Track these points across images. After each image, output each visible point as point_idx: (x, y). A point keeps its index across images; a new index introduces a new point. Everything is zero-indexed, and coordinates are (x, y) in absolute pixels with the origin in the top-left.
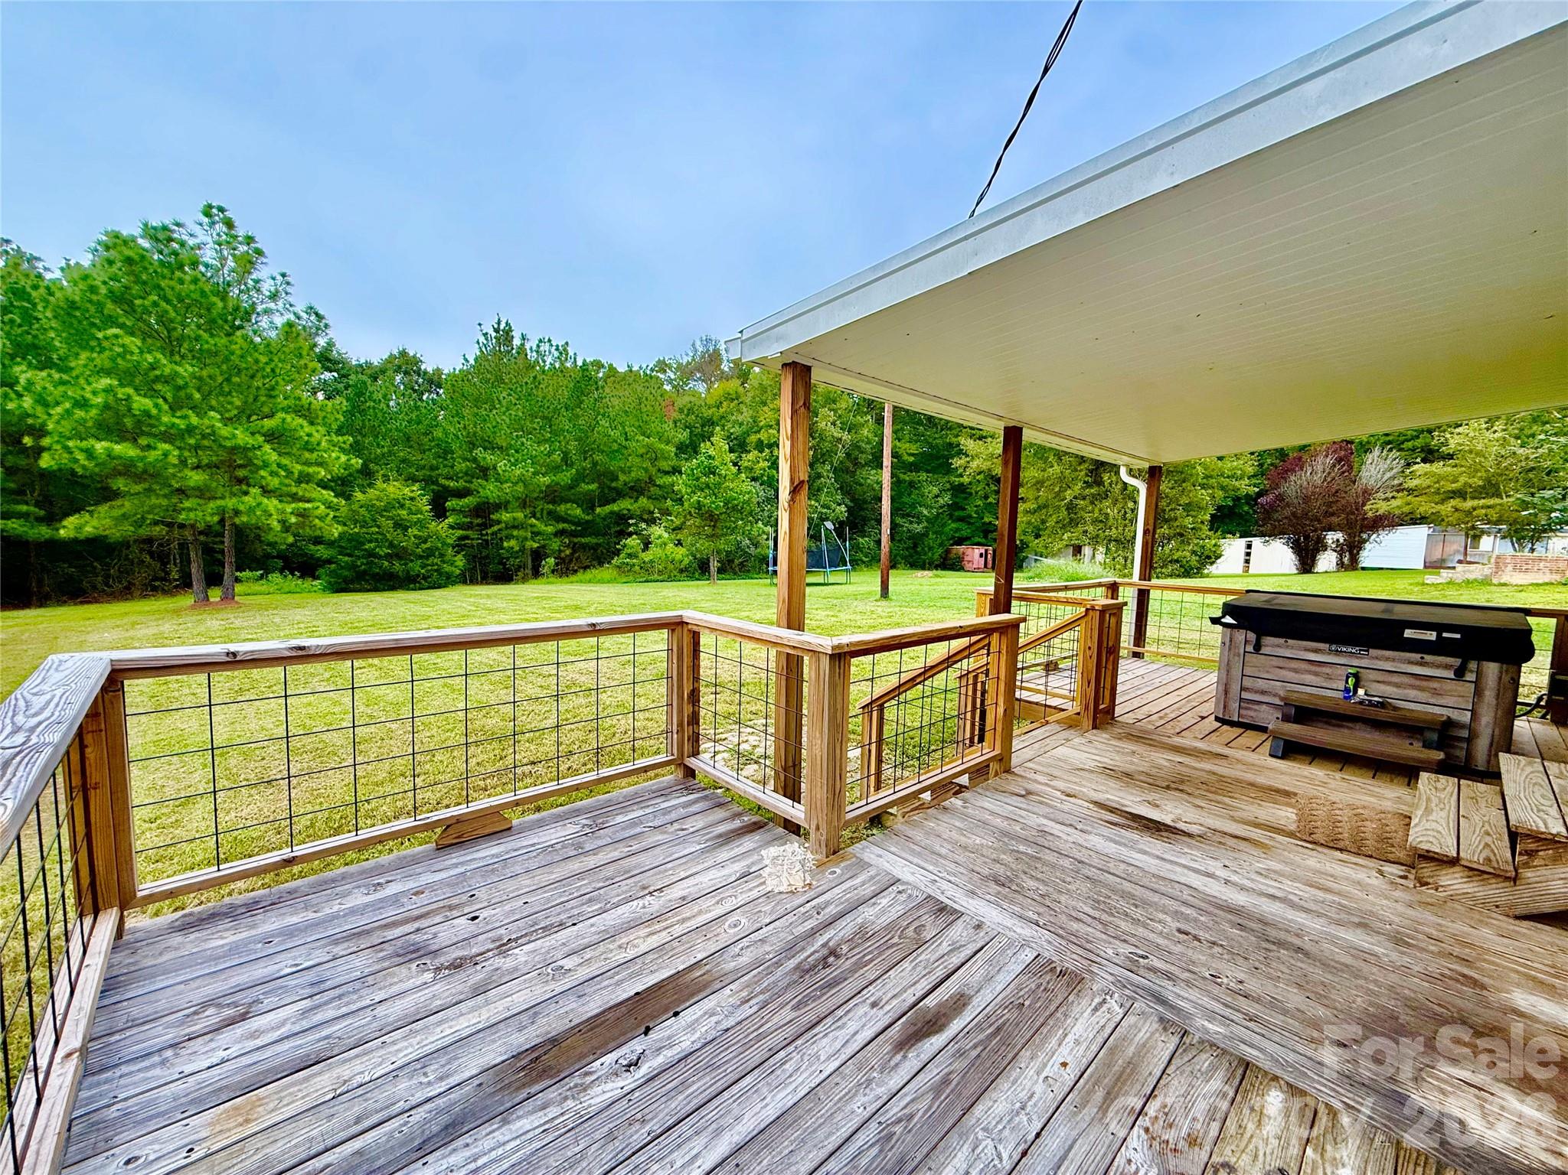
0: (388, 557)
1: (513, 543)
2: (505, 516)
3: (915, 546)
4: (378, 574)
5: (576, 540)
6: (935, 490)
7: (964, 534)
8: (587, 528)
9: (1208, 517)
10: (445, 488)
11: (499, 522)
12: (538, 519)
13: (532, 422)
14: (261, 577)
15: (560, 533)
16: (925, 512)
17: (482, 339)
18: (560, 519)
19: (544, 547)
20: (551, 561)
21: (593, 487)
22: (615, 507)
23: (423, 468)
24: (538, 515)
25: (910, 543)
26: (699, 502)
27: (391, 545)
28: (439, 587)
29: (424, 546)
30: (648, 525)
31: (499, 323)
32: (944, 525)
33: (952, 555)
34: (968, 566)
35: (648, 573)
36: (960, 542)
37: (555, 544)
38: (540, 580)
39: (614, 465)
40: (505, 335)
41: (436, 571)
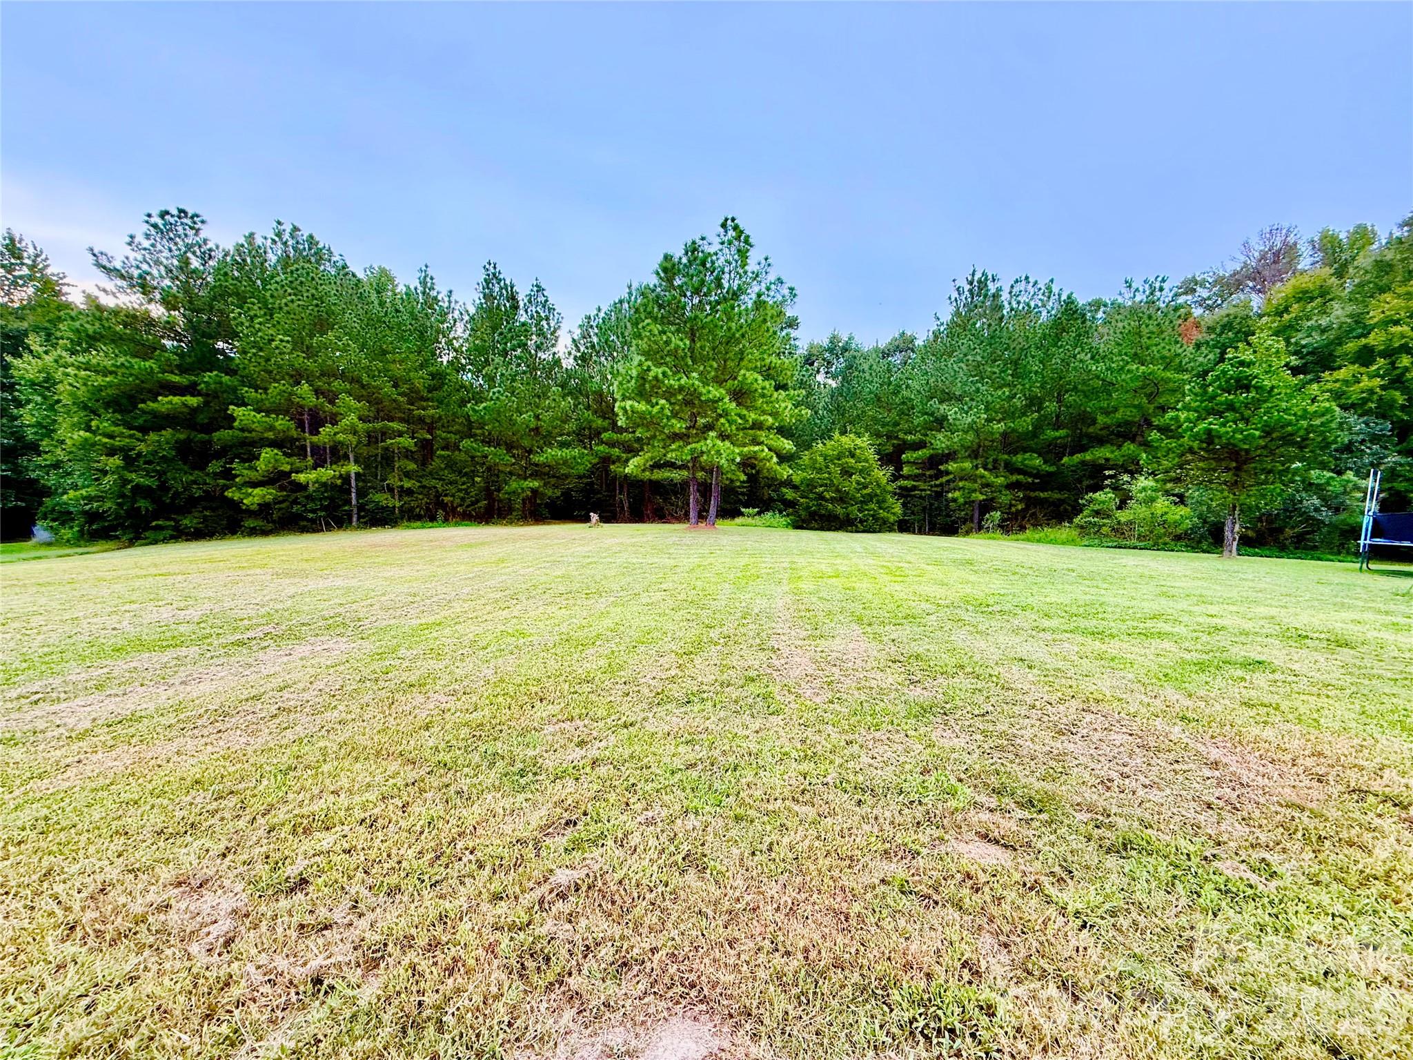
0: (832, 500)
1: (957, 494)
2: (952, 466)
4: (824, 515)
5: (1032, 494)
8: (1046, 481)
10: (905, 442)
11: (948, 473)
12: (990, 470)
15: (1011, 486)
17: (955, 295)
18: (1015, 470)
19: (992, 499)
20: (997, 515)
21: (1063, 433)
22: (1088, 456)
23: (888, 424)
24: (990, 466)
26: (1209, 432)
27: (838, 491)
28: (874, 532)
29: (865, 492)
30: (1133, 478)
31: (973, 275)
35: (1122, 537)
37: (1005, 498)
38: (982, 534)
39: (1092, 406)
40: (980, 286)
41: (873, 516)
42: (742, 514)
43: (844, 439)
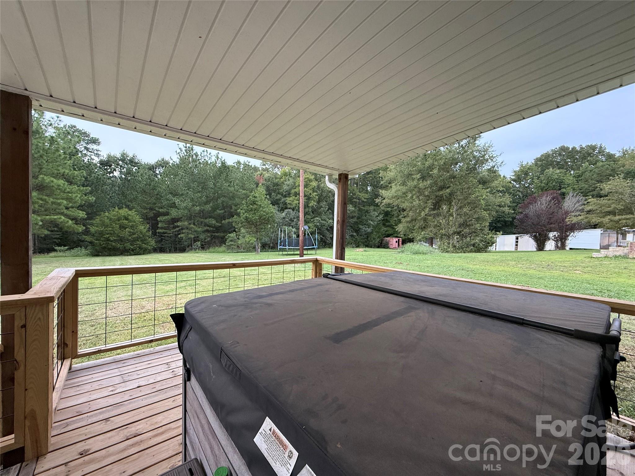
0: (115, 241)
1: (182, 235)
2: (180, 224)
3: (368, 237)
4: (111, 248)
5: (214, 234)
6: (376, 214)
7: (390, 233)
8: (218, 229)
9: (488, 224)
10: (159, 212)
11: (178, 227)
12: (196, 225)
13: (193, 184)
14: (67, 250)
15: (204, 232)
16: (372, 223)
17: (179, 151)
18: (206, 225)
19: (197, 237)
21: (222, 211)
22: (230, 220)
23: (150, 203)
25: (365, 236)
27: (118, 236)
28: (140, 254)
29: (134, 236)
32: (380, 229)
33: (384, 242)
34: (391, 247)
35: (238, 249)
36: (388, 236)
37: (202, 236)
39: (230, 202)
41: (139, 247)
42: (55, 250)
43: (120, 211)
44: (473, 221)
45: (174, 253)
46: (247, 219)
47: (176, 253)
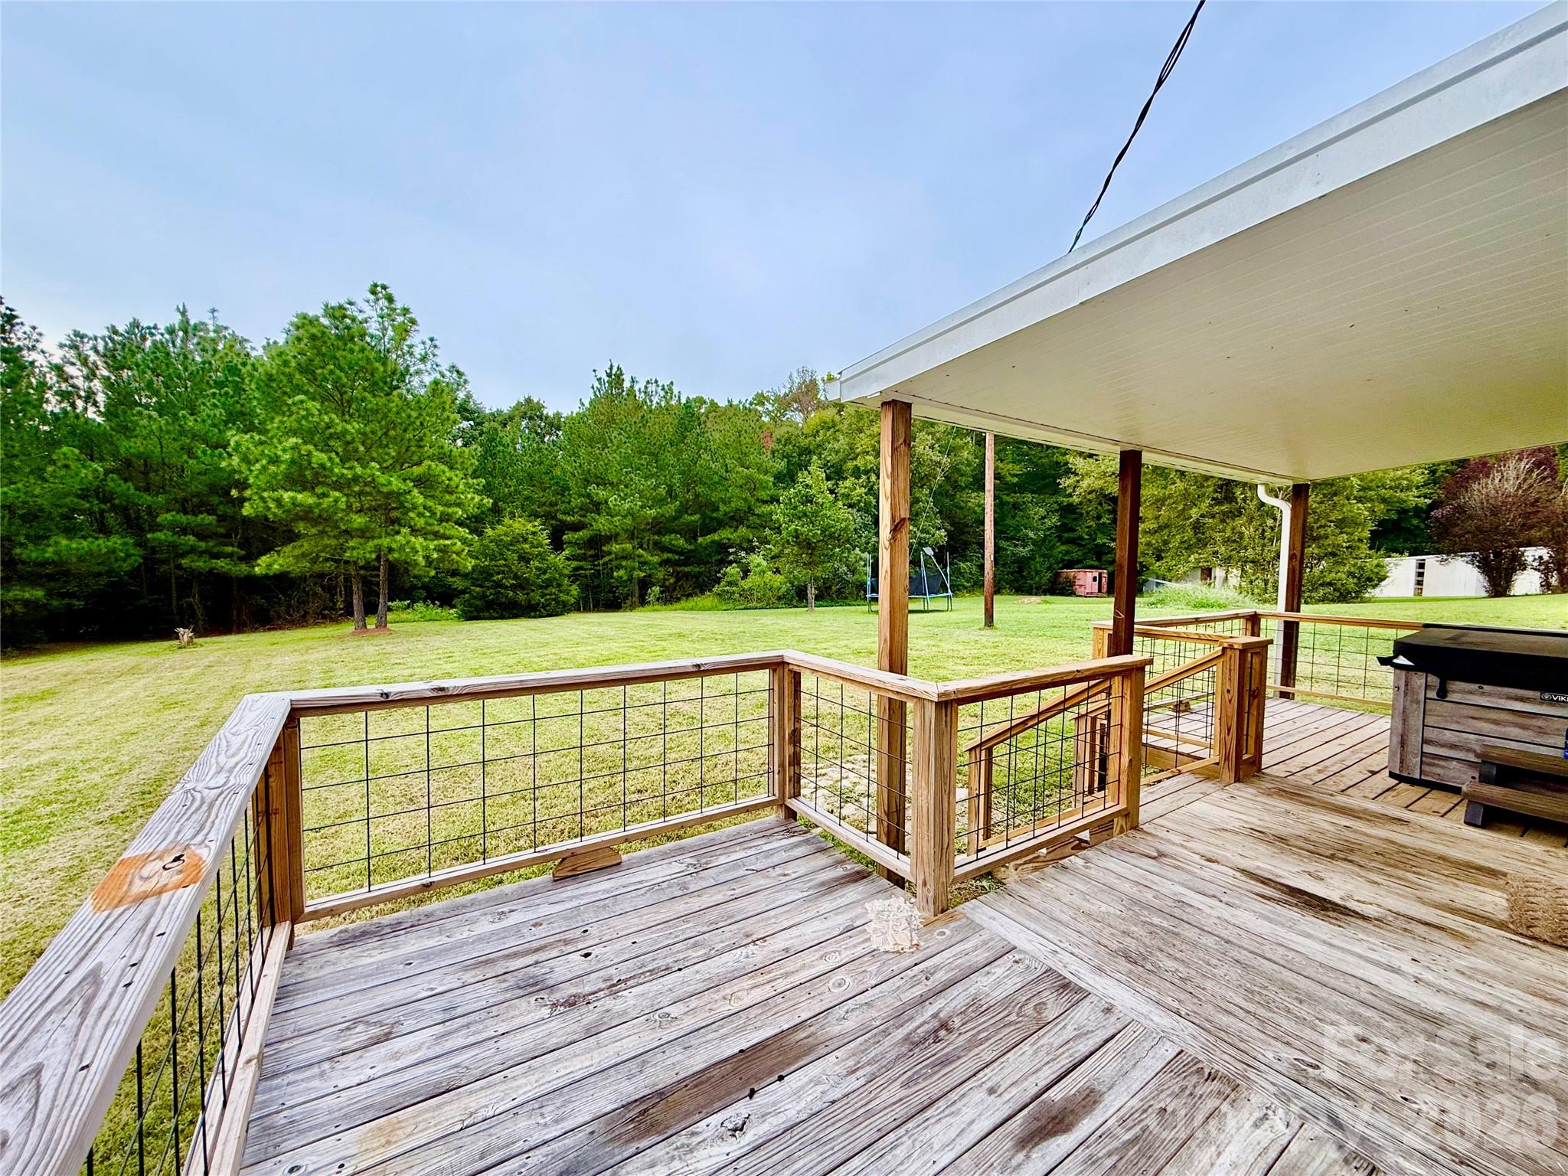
0: (513, 587)
1: (622, 572)
2: (615, 548)
3: (1021, 570)
4: (504, 603)
5: (679, 569)
6: (1042, 512)
7: (1075, 556)
8: (688, 557)
9: (1367, 534)
10: (563, 522)
11: (610, 553)
12: (644, 550)
13: (640, 458)
14: (408, 607)
15: (664, 563)
16: (1031, 535)
17: (596, 384)
18: (664, 549)
19: (650, 576)
20: (657, 589)
21: (696, 517)
22: (716, 537)
23: (544, 504)
24: (645, 546)
25: (1015, 568)
26: (796, 531)
27: (516, 577)
28: (557, 615)
29: (544, 577)
30: (747, 553)
31: (611, 368)
32: (1052, 548)
33: (1062, 580)
34: (1080, 591)
36: (1070, 565)
37: (660, 575)
38: (647, 608)
39: (715, 496)
40: (616, 378)
41: (554, 600)
43: (515, 524)
44: (1331, 528)
45: (594, 611)
46: (797, 535)
47: (598, 611)
